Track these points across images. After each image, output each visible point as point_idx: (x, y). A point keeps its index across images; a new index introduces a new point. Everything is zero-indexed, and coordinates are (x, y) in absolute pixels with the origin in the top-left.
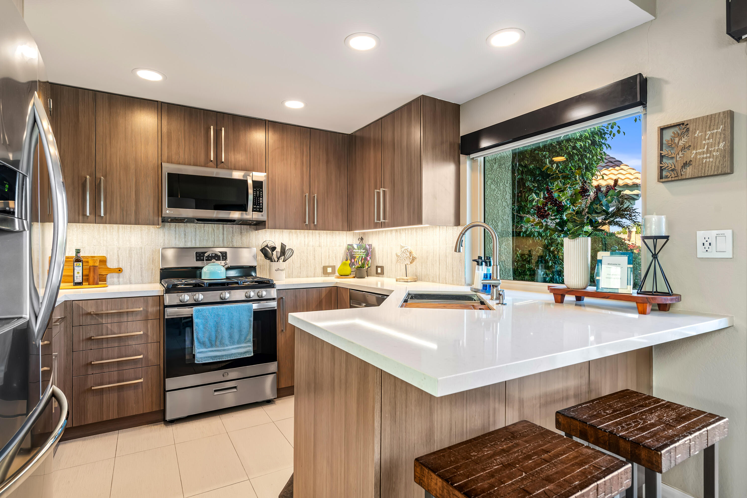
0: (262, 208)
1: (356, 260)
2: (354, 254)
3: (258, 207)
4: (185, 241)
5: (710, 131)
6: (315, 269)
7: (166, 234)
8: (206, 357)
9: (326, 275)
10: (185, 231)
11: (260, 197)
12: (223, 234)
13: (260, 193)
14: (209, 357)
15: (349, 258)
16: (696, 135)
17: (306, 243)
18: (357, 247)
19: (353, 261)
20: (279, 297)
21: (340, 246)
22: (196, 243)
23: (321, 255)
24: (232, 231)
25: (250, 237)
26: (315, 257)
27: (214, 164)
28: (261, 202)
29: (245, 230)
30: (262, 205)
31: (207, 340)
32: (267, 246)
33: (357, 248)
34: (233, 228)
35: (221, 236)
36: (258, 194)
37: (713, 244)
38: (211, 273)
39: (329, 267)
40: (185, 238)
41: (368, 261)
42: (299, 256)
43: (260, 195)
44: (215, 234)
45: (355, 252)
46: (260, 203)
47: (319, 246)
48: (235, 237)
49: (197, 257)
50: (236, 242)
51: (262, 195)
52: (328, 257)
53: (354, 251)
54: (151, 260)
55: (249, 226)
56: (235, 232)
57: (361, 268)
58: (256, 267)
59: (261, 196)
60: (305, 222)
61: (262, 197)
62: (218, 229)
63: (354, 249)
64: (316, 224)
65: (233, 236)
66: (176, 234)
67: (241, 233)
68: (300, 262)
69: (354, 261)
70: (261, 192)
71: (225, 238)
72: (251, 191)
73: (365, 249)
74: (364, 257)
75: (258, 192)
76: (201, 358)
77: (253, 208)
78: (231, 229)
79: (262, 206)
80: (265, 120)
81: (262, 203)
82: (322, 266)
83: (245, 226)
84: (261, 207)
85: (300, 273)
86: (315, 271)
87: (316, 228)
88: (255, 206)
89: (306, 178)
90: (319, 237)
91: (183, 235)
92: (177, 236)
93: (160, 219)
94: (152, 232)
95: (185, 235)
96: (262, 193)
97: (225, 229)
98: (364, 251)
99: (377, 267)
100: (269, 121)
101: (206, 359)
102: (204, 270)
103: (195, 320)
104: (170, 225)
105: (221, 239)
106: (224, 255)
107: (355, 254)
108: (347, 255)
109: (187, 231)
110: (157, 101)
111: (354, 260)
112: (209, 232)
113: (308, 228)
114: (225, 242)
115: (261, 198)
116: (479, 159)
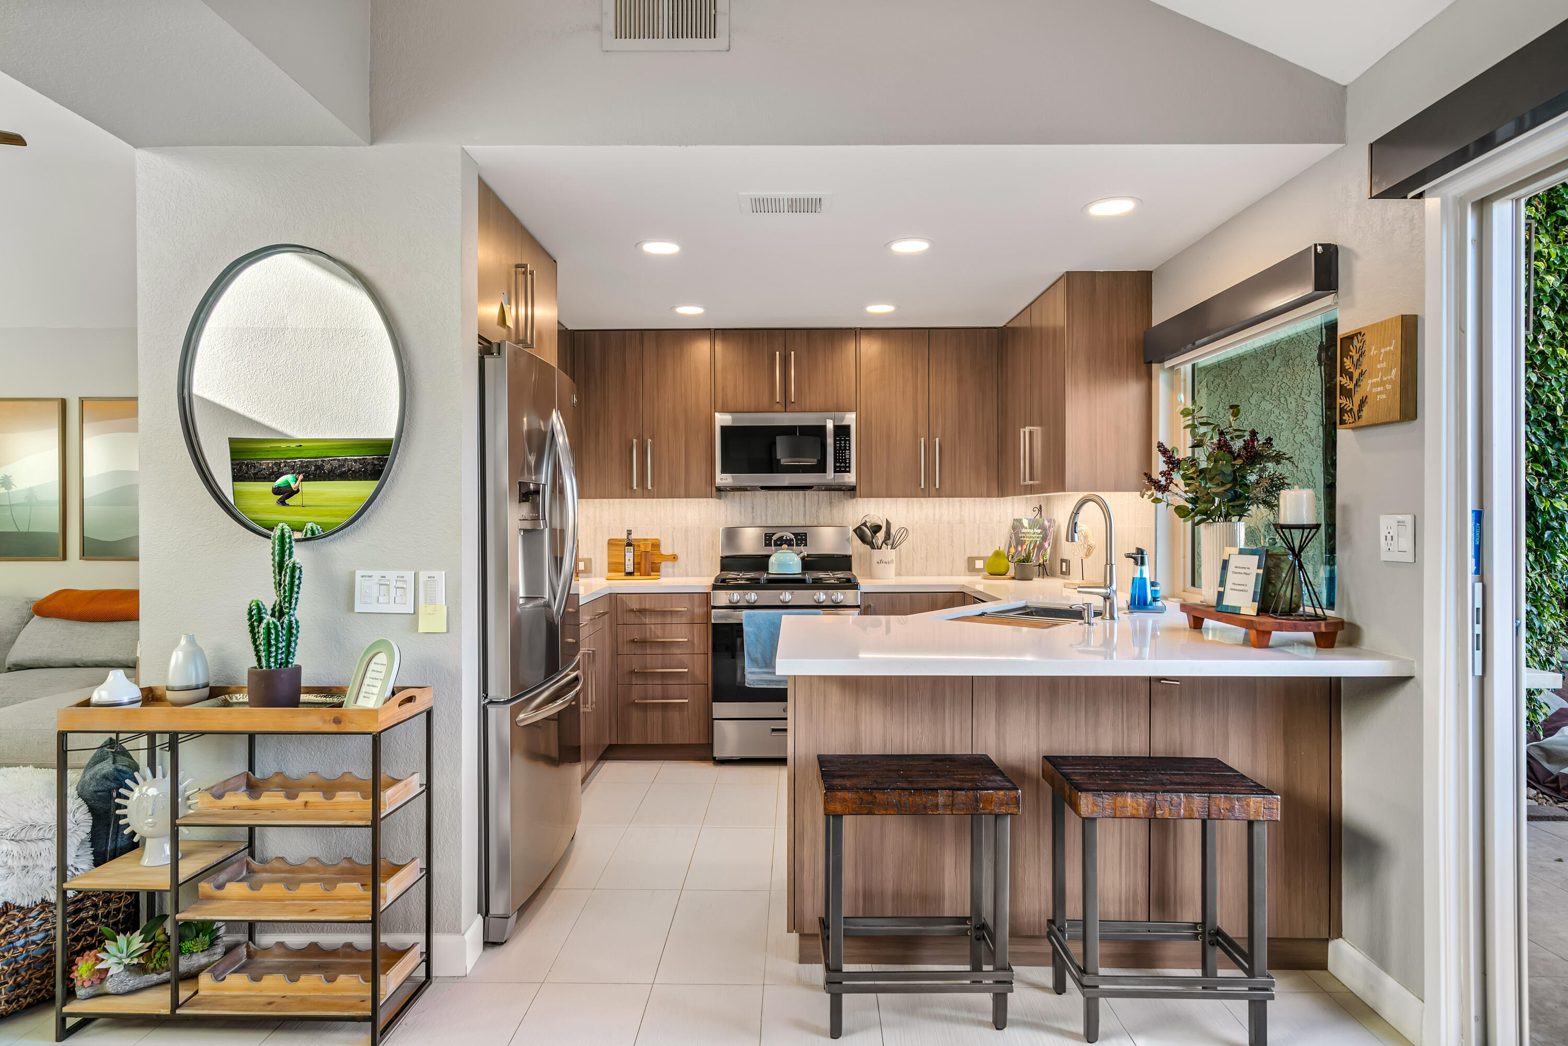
0: (849, 467)
1: (1025, 547)
2: (1022, 537)
3: (843, 465)
4: (753, 518)
5: (1384, 348)
6: (953, 562)
7: (729, 507)
8: (760, 680)
9: (974, 573)
10: (753, 503)
11: (845, 449)
12: (805, 505)
13: (845, 443)
14: (762, 680)
15: (1013, 543)
16: (1372, 354)
17: (937, 517)
18: (1029, 524)
19: (1020, 548)
20: (866, 605)
21: (1000, 522)
22: (766, 520)
23: (964, 538)
24: (817, 501)
25: (844, 508)
26: (952, 542)
27: (782, 406)
28: (847, 456)
29: (837, 498)
30: (849, 461)
31: (759, 656)
32: (865, 524)
33: (1027, 527)
34: (818, 496)
35: (801, 509)
36: (843, 445)
37: (1395, 538)
38: (781, 565)
39: (979, 558)
40: (753, 512)
41: (1046, 550)
42: (924, 540)
43: (845, 447)
44: (793, 505)
45: (1024, 533)
46: (845, 459)
47: (961, 523)
48: (822, 509)
49: (765, 540)
50: (824, 518)
51: (849, 447)
52: (976, 542)
53: (1023, 530)
54: (711, 544)
55: (842, 492)
56: (822, 502)
57: (1024, 562)
58: (851, 556)
59: (848, 448)
60: (920, 485)
61: (849, 449)
62: (797, 498)
63: (1023, 527)
64: (937, 487)
65: (819, 508)
66: (741, 507)
67: (831, 503)
68: (927, 549)
69: (1022, 550)
70: (848, 442)
71: (807, 512)
72: (830, 441)
73: (1042, 527)
74: (1038, 543)
75: (843, 442)
76: (753, 681)
77: (835, 467)
78: (816, 497)
79: (849, 463)
80: (855, 329)
81: (849, 459)
82: (966, 558)
83: (836, 492)
84: (848, 465)
85: (926, 567)
86: (953, 565)
87: (939, 494)
88: (838, 464)
89: (922, 413)
90: (961, 506)
91: (750, 509)
92: (742, 509)
93: (714, 489)
94: (712, 506)
95: (753, 508)
96: (849, 444)
97: (807, 499)
98: (1039, 531)
99: (1062, 561)
100: (861, 329)
101: (759, 683)
102: (772, 560)
103: (746, 628)
104: (734, 495)
105: (801, 513)
106: (804, 537)
107: (1024, 537)
108: (1011, 538)
109: (755, 502)
110: (710, 329)
111: (1022, 547)
112: (784, 503)
113: (926, 493)
114: (808, 518)
115: (847, 452)
116: (1182, 368)
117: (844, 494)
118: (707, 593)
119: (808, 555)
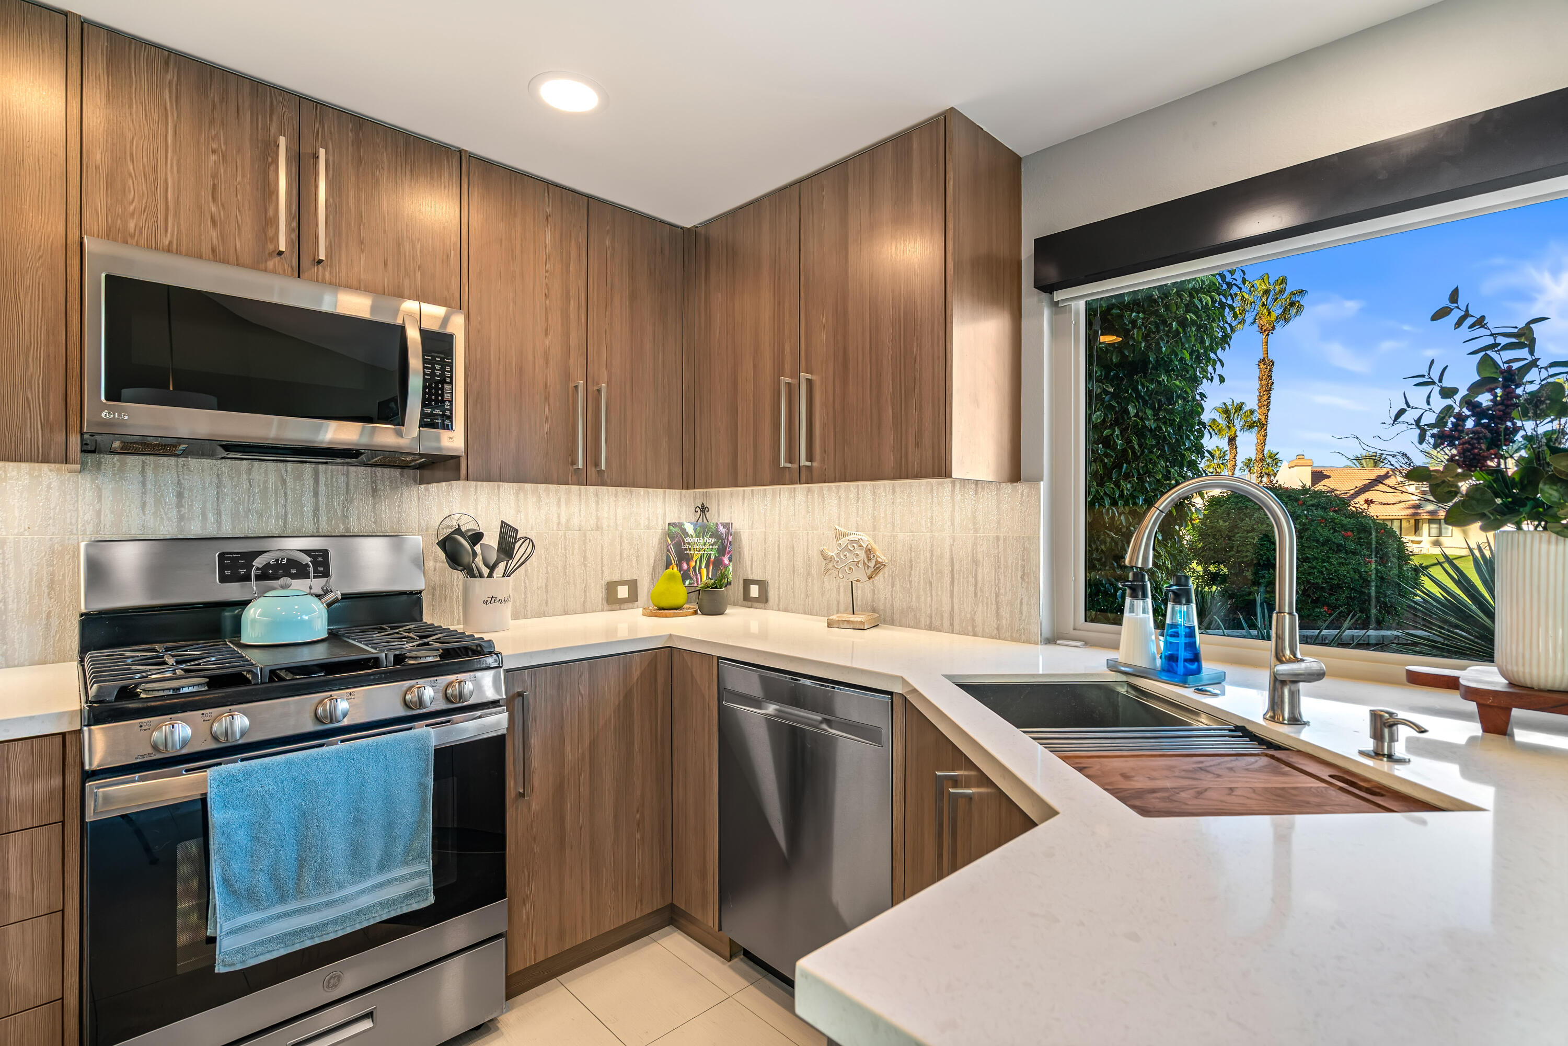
0: (450, 418)
1: (693, 564)
2: (686, 550)
3: (437, 411)
4: (181, 518)
6: (585, 591)
7: (107, 493)
8: (262, 943)
9: (614, 606)
10: (179, 484)
11: (443, 382)
12: (316, 494)
13: (443, 370)
14: (271, 940)
15: (674, 559)
17: (563, 521)
18: (695, 530)
19: (685, 566)
21: (648, 527)
22: (219, 523)
23: (602, 553)
24: (343, 485)
25: (401, 503)
26: (585, 557)
27: (290, 266)
28: (447, 396)
29: (387, 482)
30: (451, 405)
31: (262, 880)
32: (458, 531)
33: (693, 534)
34: (347, 476)
35: (308, 500)
36: (438, 373)
38: (276, 624)
39: (622, 583)
40: (179, 505)
41: (726, 567)
42: (543, 557)
43: (442, 375)
44: (289, 492)
45: (689, 543)
46: (443, 402)
47: (597, 528)
48: (356, 503)
49: (222, 567)
50: (359, 519)
51: (451, 377)
52: (618, 558)
53: (687, 540)
54: (45, 583)
55: (398, 471)
56: (355, 487)
57: (716, 587)
58: (420, 592)
59: (448, 380)
60: (573, 462)
61: (451, 383)
62: (299, 477)
63: (686, 534)
64: (603, 468)
65: (349, 500)
66: (144, 493)
67: (374, 491)
68: (547, 572)
69: (689, 568)
70: (448, 369)
71: (322, 507)
72: (415, 363)
73: (715, 534)
74: (713, 557)
75: (438, 367)
76: (241, 951)
77: (423, 415)
78: (342, 480)
79: (451, 410)
80: (461, 151)
81: (451, 402)
82: (604, 583)
83: (387, 471)
84: (447, 413)
85: (547, 603)
86: (586, 596)
87: (602, 480)
88: (429, 411)
89: (576, 339)
90: (597, 502)
91: (171, 498)
92: (150, 500)
93: (75, 441)
94: (49, 487)
95: (180, 495)
96: (451, 371)
97: (322, 480)
98: (713, 540)
99: (747, 583)
100: (471, 156)
101: (260, 949)
102: (252, 613)
103: (216, 816)
104: (123, 464)
105: (308, 509)
106: (320, 559)
107: (690, 549)
108: (668, 551)
109: (186, 484)
110: (66, 14)
111: (688, 564)
112: (266, 488)
113: (581, 479)
114: (323, 519)
115: (447, 387)
116: (1073, 304)
117: (402, 475)
118: (63, 735)
119: (342, 594)
